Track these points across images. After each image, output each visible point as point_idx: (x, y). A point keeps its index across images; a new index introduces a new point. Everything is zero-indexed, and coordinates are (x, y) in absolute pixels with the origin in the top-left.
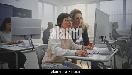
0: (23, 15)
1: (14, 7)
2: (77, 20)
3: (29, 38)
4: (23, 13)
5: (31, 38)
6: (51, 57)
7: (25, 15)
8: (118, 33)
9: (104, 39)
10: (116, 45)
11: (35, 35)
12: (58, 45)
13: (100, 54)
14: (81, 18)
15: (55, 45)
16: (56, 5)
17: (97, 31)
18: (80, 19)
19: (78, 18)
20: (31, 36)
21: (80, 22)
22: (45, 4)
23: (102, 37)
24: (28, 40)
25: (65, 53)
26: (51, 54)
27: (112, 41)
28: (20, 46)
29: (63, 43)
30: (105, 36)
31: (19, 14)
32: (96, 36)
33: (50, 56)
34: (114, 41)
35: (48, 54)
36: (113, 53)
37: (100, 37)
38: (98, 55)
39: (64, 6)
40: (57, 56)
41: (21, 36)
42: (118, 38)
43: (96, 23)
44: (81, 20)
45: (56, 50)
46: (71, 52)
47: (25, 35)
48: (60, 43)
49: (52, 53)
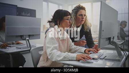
0: (27, 15)
1: (18, 6)
2: (81, 17)
3: (27, 39)
4: (27, 13)
5: (28, 38)
6: (47, 62)
7: (29, 15)
8: (125, 32)
9: (112, 40)
10: (124, 45)
11: (33, 35)
12: (54, 48)
13: (106, 59)
14: (85, 15)
15: (50, 47)
16: (61, 5)
17: (103, 31)
18: (83, 16)
19: (82, 15)
20: (29, 36)
21: (84, 19)
22: (50, 4)
23: (109, 39)
24: (25, 41)
25: (64, 57)
26: (46, 57)
27: (120, 42)
28: (16, 48)
29: (61, 44)
30: (113, 37)
31: (23, 14)
32: (102, 37)
33: (46, 60)
34: (122, 41)
35: (44, 58)
36: (123, 58)
37: (106, 38)
38: (104, 60)
39: (69, 5)
40: (53, 60)
41: (17, 36)
42: (126, 38)
43: (101, 20)
44: (85, 17)
45: (53, 54)
46: (71, 56)
47: (22, 35)
48: (57, 45)
49: (48, 57)
